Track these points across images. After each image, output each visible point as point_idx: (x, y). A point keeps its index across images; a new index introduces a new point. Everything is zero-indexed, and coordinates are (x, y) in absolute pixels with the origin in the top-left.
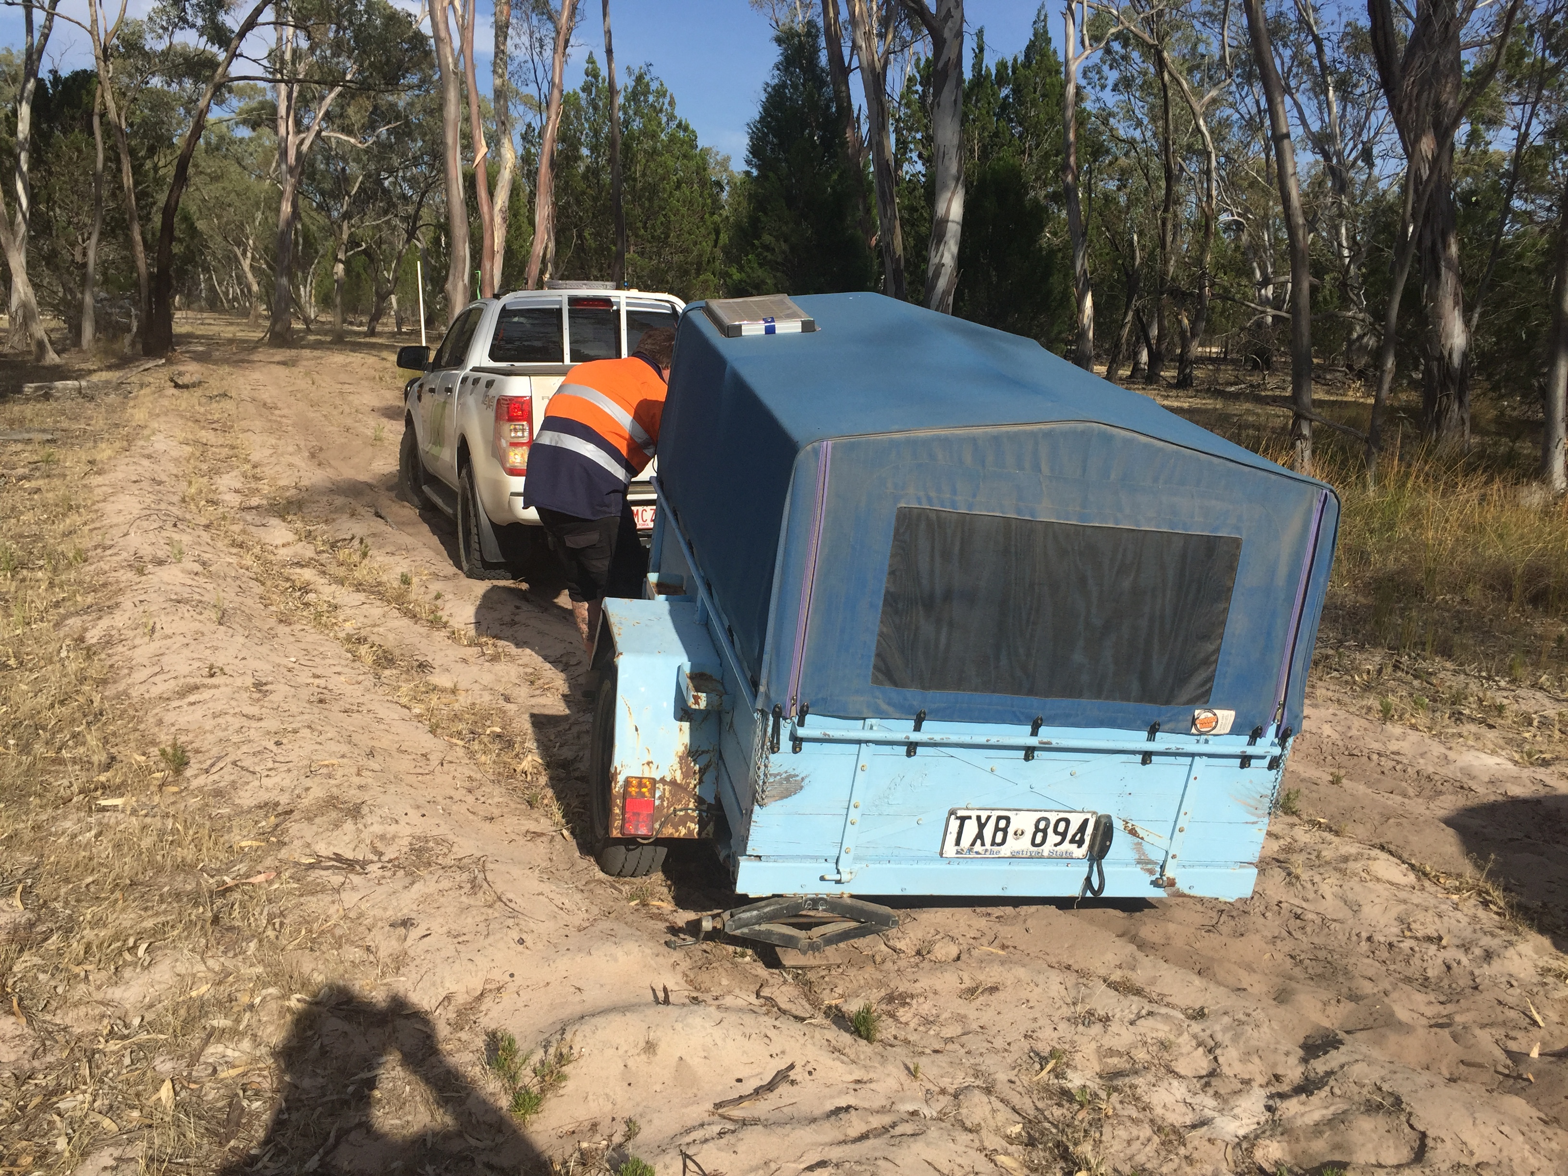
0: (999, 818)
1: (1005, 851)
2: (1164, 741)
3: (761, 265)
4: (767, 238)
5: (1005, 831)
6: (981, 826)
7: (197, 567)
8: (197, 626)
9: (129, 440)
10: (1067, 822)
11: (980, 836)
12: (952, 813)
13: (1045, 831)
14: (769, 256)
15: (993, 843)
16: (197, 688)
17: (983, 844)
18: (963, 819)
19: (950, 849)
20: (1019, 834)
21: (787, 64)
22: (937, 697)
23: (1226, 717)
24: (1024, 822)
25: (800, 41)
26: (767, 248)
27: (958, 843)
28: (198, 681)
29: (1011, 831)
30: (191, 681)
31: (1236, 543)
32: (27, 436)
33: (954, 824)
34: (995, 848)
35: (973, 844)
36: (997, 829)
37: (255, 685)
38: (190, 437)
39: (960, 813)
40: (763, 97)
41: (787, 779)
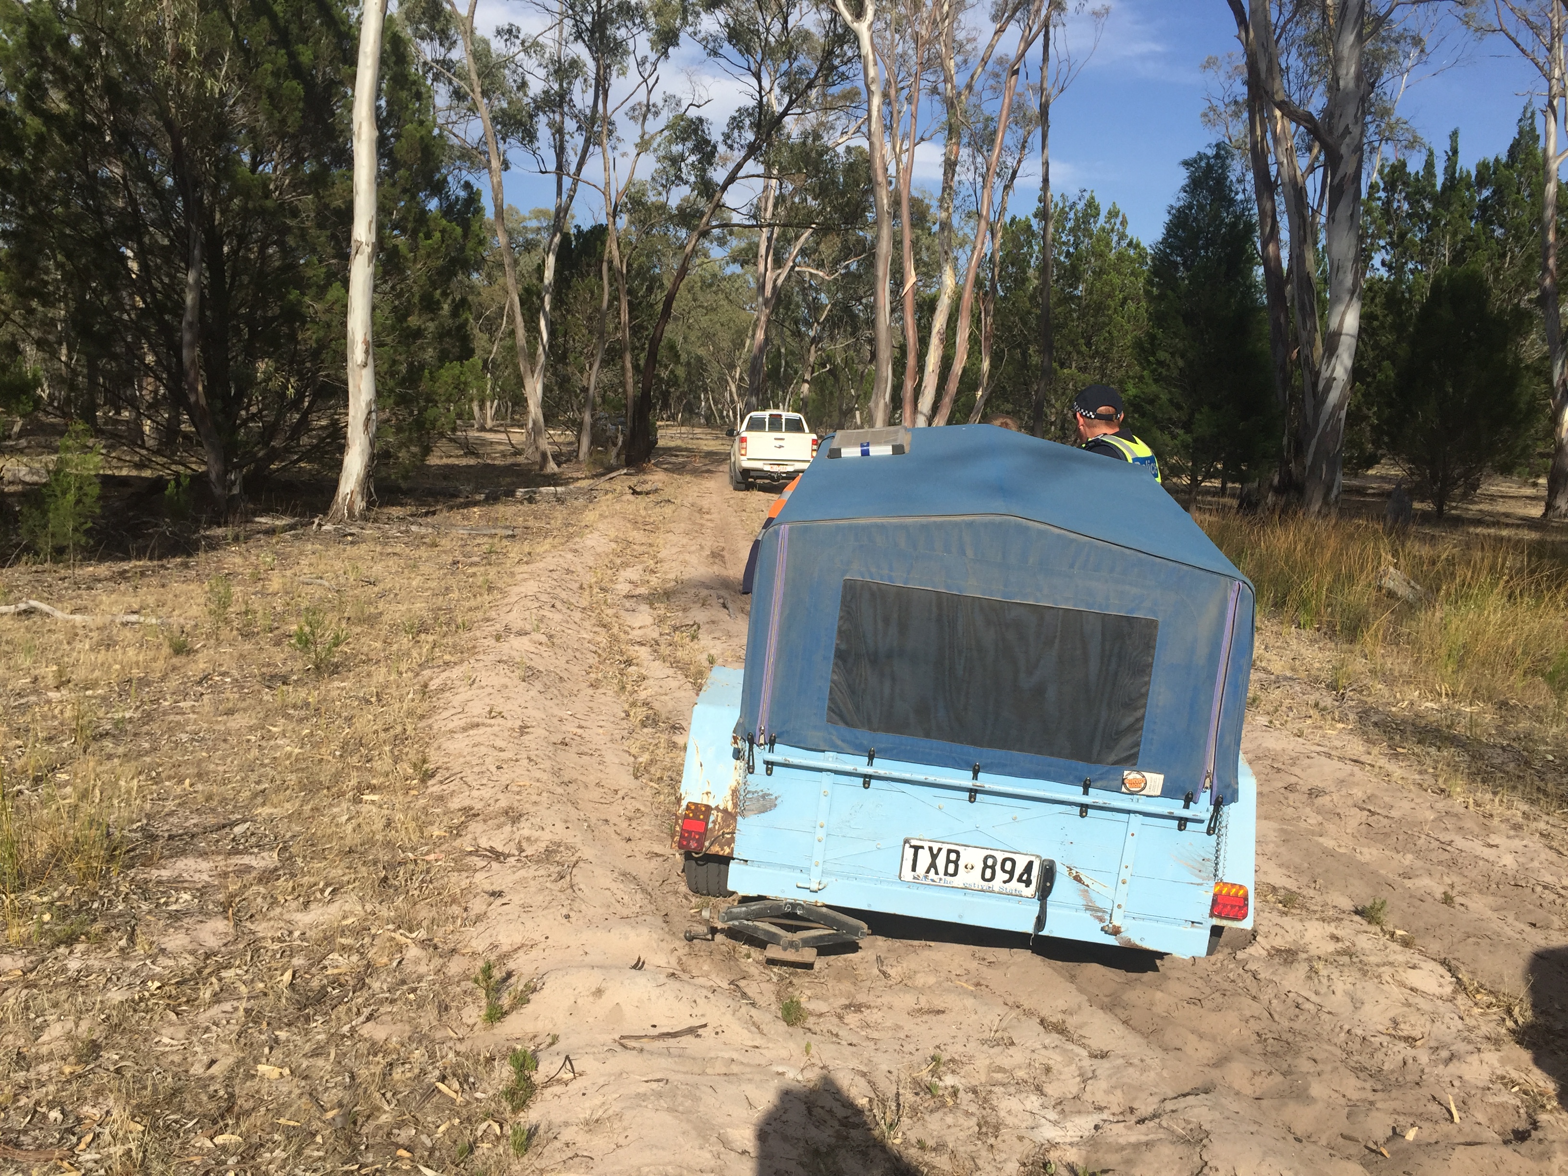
0: (949, 851)
1: (957, 881)
2: (1096, 796)
3: (1156, 381)
4: (1162, 355)
5: (956, 863)
6: (934, 857)
7: (544, 638)
8: (506, 681)
9: (570, 537)
10: (1014, 862)
11: (933, 865)
12: (906, 841)
13: (993, 868)
14: (1164, 371)
15: (946, 873)
16: (478, 725)
17: (937, 873)
18: (917, 848)
19: (908, 874)
20: (969, 868)
21: (1195, 186)
22: (885, 739)
23: (1155, 781)
24: (972, 857)
25: (1208, 164)
26: (1161, 363)
27: (914, 869)
28: (480, 720)
29: (961, 864)
30: (476, 720)
31: (1152, 625)
32: (493, 531)
33: (909, 852)
34: (948, 878)
35: (928, 871)
36: (948, 861)
37: (521, 727)
38: (621, 535)
39: (914, 843)
40: (1167, 218)
41: (764, 796)
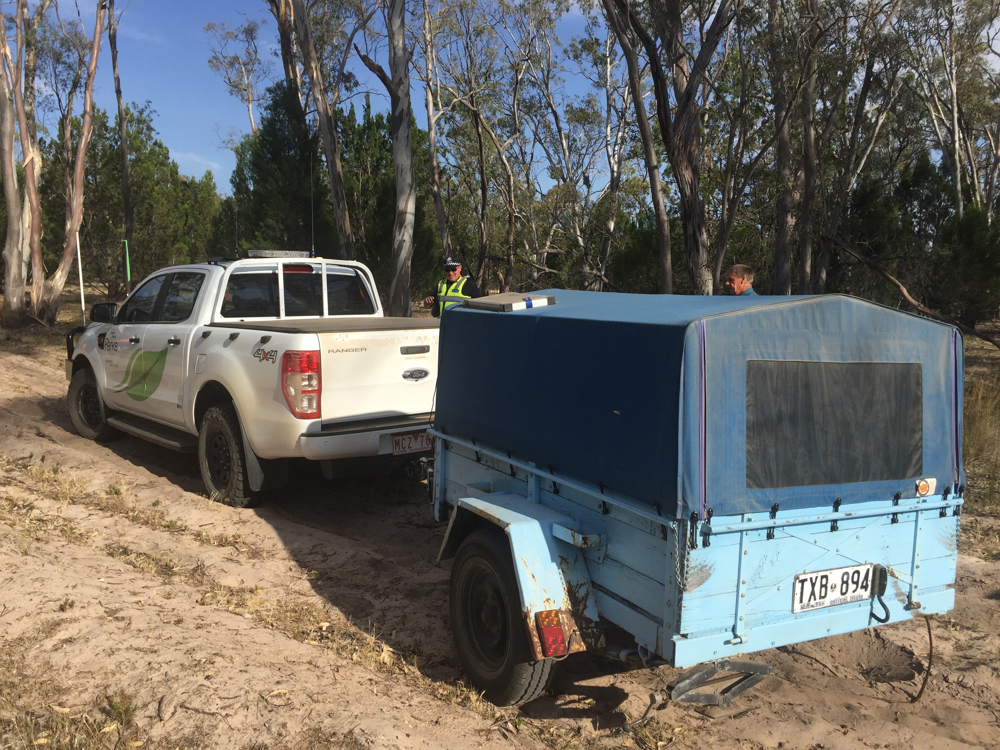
0: (822, 577)
5: (826, 586)
6: (813, 585)
10: (858, 572)
11: (813, 593)
12: (797, 578)
13: (847, 583)
15: (821, 597)
17: (815, 599)
18: (803, 582)
19: (798, 607)
20: (833, 587)
23: (932, 482)
24: (835, 578)
27: (801, 601)
29: (829, 586)
33: (798, 587)
35: (809, 600)
36: (822, 586)
39: (802, 577)
41: (701, 570)
